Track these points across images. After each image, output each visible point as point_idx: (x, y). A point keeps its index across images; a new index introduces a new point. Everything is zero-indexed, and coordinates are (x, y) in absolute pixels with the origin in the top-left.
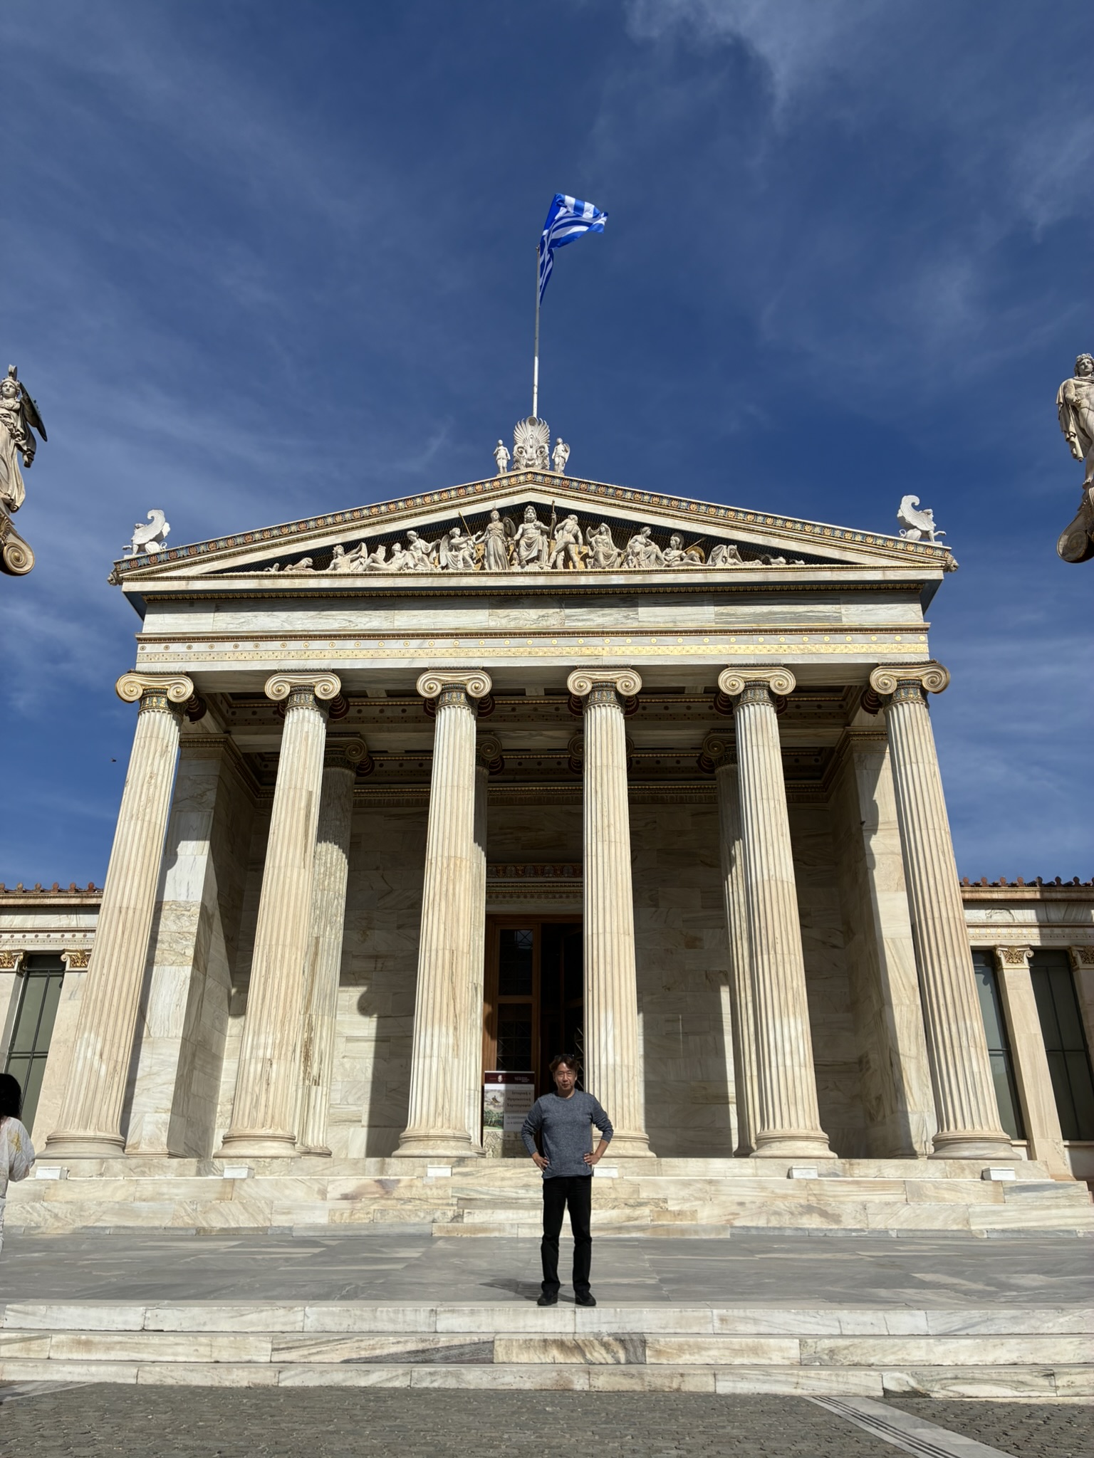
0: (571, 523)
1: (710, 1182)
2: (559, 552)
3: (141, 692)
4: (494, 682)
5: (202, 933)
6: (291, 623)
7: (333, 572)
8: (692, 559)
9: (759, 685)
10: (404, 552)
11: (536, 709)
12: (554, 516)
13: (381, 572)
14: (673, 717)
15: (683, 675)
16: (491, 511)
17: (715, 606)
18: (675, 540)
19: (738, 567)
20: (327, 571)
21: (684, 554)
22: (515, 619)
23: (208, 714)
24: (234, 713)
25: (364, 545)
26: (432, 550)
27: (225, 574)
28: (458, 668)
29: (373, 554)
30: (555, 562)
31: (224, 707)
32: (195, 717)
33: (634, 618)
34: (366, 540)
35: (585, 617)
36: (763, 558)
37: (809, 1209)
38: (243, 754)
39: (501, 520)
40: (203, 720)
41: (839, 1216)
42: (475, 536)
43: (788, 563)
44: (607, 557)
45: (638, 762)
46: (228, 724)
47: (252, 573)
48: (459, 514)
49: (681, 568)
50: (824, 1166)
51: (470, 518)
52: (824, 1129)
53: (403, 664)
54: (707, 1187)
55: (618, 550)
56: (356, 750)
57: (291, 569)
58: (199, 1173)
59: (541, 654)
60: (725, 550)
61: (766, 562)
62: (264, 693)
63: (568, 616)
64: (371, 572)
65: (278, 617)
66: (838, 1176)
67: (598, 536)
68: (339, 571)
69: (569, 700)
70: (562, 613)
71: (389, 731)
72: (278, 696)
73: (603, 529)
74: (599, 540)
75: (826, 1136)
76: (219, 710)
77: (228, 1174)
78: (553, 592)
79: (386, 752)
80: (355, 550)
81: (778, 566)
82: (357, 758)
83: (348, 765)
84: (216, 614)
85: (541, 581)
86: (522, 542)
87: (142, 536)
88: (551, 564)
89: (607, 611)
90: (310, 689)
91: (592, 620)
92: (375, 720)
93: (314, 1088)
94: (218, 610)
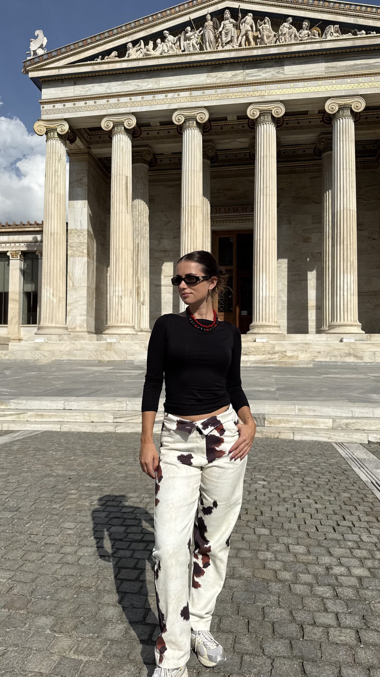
0: (249, 18)
1: (306, 344)
2: (242, 36)
3: (45, 130)
4: (210, 114)
5: (89, 242)
6: (110, 89)
7: (128, 58)
8: (314, 36)
9: (346, 107)
10: (163, 43)
11: (232, 128)
12: (240, 15)
13: (151, 56)
14: (302, 128)
15: (307, 104)
16: (206, 15)
17: (325, 62)
18: (306, 24)
19: (339, 38)
20: (125, 58)
21: (310, 33)
22: (220, 78)
23: (78, 139)
24: (91, 138)
25: (142, 41)
26: (177, 41)
27: (76, 64)
28: (192, 108)
29: (147, 46)
30: (241, 42)
31: (86, 135)
32: (72, 141)
33: (282, 73)
34: (143, 38)
35: (256, 74)
36: (353, 31)
37: (349, 355)
38: (98, 158)
39: (211, 20)
40: (76, 142)
41: (363, 357)
42: (198, 31)
43: (367, 34)
44: (268, 37)
45: (284, 153)
46: (89, 144)
47: (89, 62)
48: (190, 19)
49: (308, 41)
50: (358, 337)
51: (195, 20)
52: (360, 321)
53: (165, 107)
54: (305, 346)
55: (274, 33)
56: (148, 154)
57: (107, 59)
58: (97, 340)
59: (234, 97)
60: (332, 28)
61: (355, 34)
62: (101, 127)
63: (247, 74)
64: (147, 57)
65: (104, 86)
66: (364, 341)
67: (263, 25)
68: (131, 58)
69: (248, 122)
70: (244, 73)
71: (163, 143)
72: (107, 128)
73: (266, 21)
74: (264, 27)
75: (360, 324)
76: (84, 137)
77: (109, 341)
78: (240, 60)
79: (163, 154)
80: (138, 45)
81: (361, 36)
82: (149, 158)
83: (145, 162)
84: (75, 86)
85: (233, 55)
86: (223, 33)
87: (34, 46)
88: (238, 44)
89: (268, 70)
90: (122, 124)
91: (260, 76)
92: (155, 138)
93: (142, 306)
94: (75, 84)
